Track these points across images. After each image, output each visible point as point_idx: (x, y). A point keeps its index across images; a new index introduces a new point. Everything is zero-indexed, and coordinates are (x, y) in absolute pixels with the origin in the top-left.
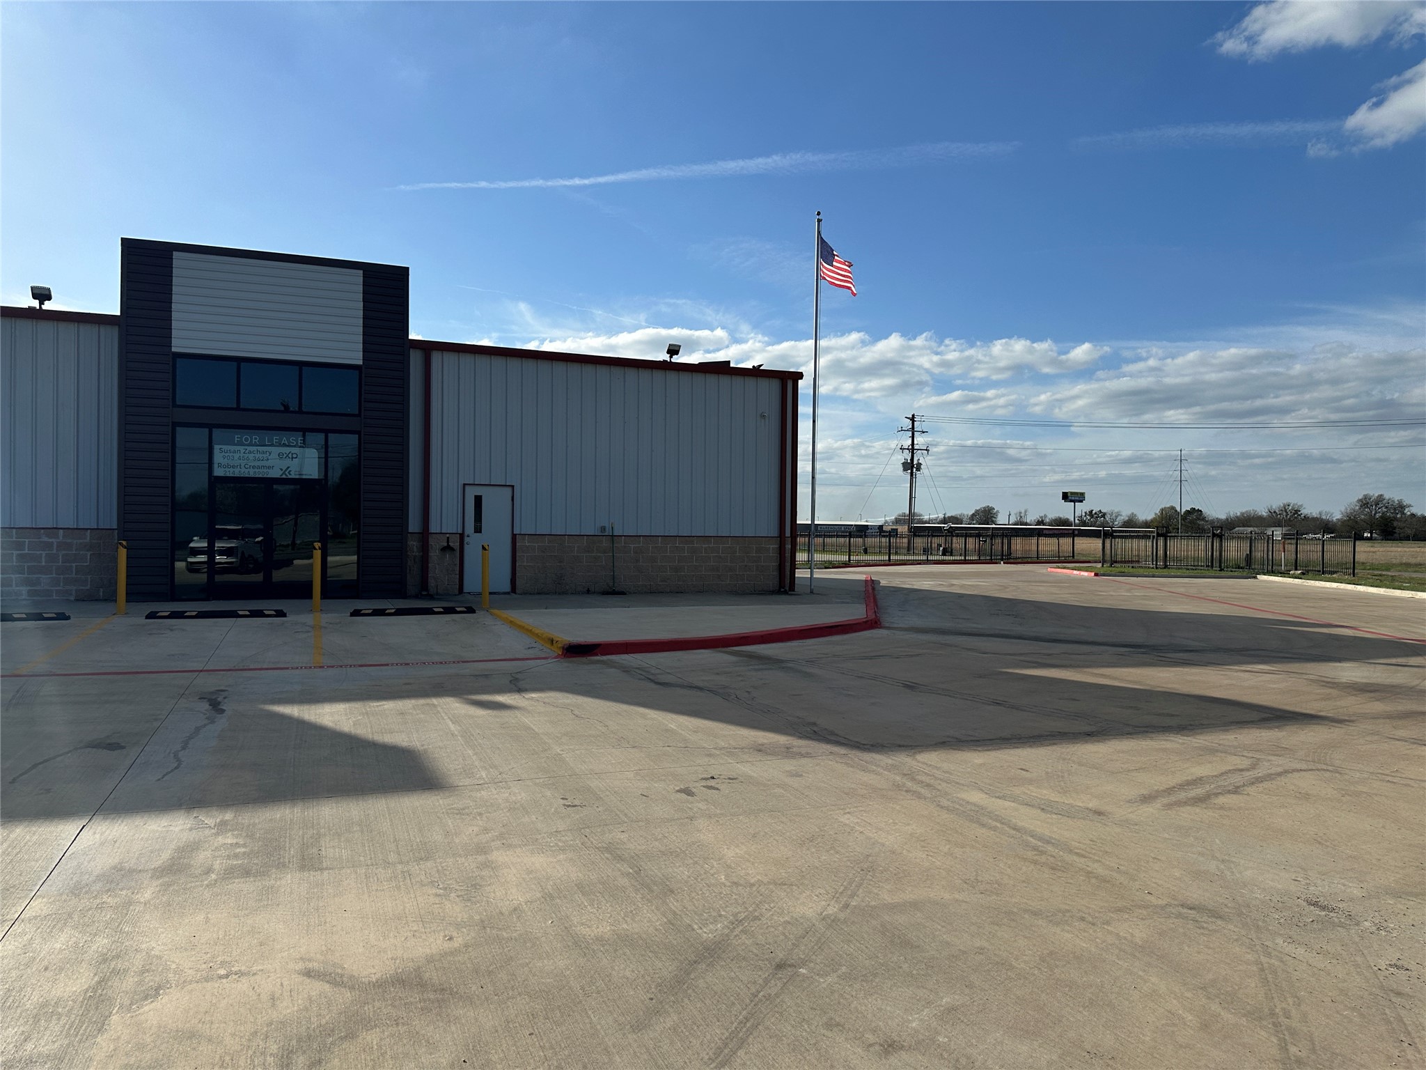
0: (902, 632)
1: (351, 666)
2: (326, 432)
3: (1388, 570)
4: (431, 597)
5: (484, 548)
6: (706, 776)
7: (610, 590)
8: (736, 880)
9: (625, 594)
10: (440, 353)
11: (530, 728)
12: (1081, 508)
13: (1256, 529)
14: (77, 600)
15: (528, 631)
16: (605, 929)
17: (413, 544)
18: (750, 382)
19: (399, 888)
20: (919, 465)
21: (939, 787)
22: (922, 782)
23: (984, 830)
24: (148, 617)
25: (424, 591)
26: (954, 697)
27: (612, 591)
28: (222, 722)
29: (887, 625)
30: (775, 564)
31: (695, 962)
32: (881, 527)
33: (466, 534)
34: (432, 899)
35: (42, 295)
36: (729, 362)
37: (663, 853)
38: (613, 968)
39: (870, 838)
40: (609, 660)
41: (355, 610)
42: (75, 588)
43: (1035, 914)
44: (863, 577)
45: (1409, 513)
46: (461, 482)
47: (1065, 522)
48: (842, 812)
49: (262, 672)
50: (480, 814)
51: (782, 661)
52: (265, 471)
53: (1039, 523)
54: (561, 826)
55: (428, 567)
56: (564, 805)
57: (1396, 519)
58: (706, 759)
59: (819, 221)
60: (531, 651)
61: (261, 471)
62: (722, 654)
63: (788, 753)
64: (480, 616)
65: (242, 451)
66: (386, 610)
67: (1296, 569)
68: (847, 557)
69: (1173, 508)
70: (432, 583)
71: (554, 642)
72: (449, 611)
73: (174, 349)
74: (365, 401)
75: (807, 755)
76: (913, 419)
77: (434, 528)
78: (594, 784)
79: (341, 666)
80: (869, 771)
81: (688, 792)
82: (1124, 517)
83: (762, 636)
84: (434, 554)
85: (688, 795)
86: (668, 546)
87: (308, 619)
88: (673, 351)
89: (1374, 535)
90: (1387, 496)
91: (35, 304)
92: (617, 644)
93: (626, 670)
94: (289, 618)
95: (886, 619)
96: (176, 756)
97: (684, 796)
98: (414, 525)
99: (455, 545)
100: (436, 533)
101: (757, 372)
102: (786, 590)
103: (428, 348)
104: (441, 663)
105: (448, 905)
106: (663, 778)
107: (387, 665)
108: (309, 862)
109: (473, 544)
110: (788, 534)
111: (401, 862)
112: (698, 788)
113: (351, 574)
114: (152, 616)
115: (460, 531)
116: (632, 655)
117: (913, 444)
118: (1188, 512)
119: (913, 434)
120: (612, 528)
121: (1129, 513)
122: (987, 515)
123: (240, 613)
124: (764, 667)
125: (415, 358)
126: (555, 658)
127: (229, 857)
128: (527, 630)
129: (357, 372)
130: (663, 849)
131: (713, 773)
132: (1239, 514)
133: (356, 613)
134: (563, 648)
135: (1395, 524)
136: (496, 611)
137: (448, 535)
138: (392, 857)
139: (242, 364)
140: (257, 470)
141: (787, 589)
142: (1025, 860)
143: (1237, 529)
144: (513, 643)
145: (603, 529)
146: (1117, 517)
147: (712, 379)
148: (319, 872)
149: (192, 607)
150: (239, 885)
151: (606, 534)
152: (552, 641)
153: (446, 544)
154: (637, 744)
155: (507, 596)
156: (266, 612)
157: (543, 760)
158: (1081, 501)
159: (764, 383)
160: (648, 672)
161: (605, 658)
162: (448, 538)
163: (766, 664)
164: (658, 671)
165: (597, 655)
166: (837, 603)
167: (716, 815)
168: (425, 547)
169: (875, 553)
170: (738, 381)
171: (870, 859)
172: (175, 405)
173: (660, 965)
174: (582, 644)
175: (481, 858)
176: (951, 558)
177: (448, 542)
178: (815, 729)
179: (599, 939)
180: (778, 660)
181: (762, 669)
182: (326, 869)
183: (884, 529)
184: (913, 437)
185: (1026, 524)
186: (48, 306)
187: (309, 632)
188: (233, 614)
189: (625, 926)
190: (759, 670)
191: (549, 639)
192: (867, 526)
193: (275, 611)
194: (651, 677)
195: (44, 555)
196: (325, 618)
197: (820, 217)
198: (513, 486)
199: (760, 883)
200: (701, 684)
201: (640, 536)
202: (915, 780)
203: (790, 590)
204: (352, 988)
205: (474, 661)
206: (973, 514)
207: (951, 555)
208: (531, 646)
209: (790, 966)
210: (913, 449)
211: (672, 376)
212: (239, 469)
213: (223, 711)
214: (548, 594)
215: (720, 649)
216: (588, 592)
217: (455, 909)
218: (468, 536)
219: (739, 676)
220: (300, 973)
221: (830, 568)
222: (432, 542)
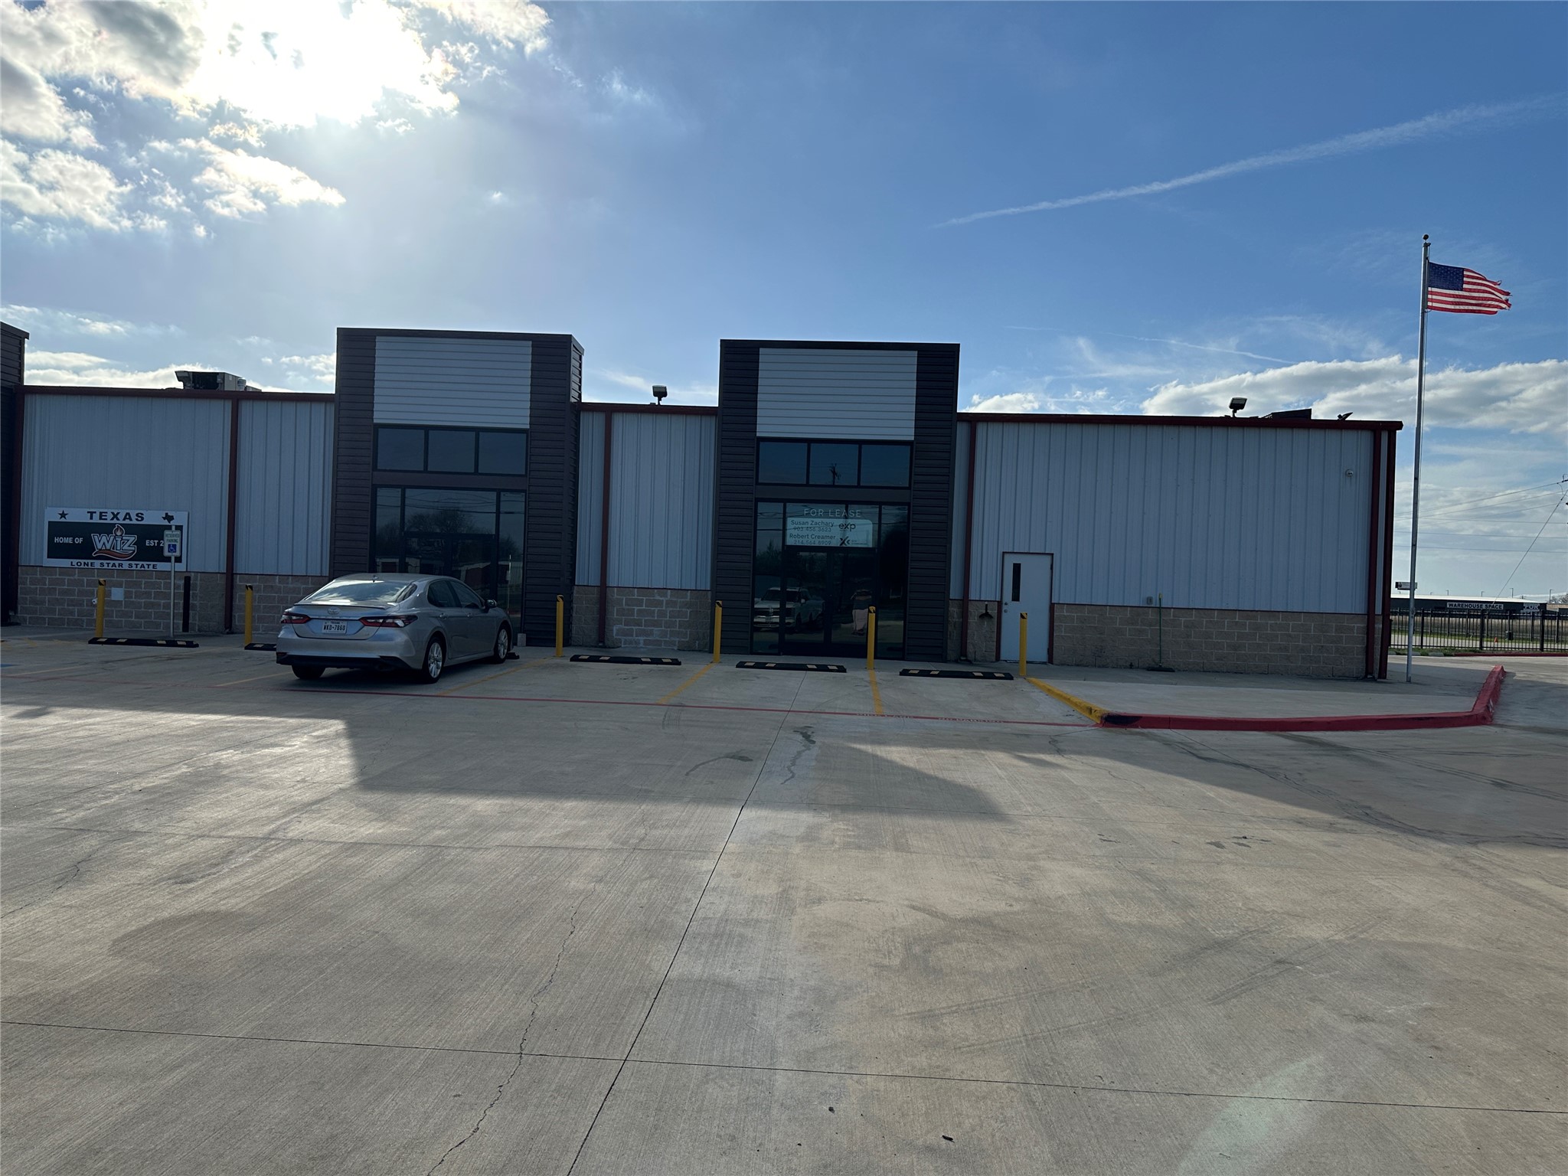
0: (1517, 732)
1: (907, 717)
2: (880, 504)
4: (969, 662)
5: (1022, 617)
6: (1238, 836)
7: (1156, 667)
8: (1252, 907)
9: (1173, 671)
10: (985, 424)
11: (1070, 781)
15: (1067, 700)
16: (1133, 920)
17: (954, 610)
18: (1333, 436)
19: (969, 872)
21: (1494, 871)
22: (1475, 865)
23: (1527, 908)
24: (738, 666)
25: (963, 657)
26: (1553, 798)
27: (1159, 668)
28: (815, 751)
29: (1499, 722)
30: (1360, 646)
31: (1206, 948)
32: (1543, 606)
33: (1004, 602)
34: (994, 882)
35: (660, 393)
36: (1309, 411)
37: (1187, 882)
38: (1137, 942)
39: (1397, 898)
40: (1149, 732)
41: (904, 670)
42: (678, 639)
44: (1490, 668)
46: (1001, 550)
48: (1374, 877)
49: (836, 715)
50: (1028, 835)
51: (1348, 749)
52: (828, 540)
54: (1098, 853)
55: (967, 633)
56: (1101, 839)
58: (1242, 824)
59: (1426, 245)
60: (1069, 718)
61: (824, 540)
62: (1278, 737)
63: (1331, 827)
64: (1017, 682)
65: (810, 523)
66: (931, 671)
68: (1478, 643)
70: (970, 649)
71: (1093, 711)
72: (988, 676)
73: (758, 435)
74: (915, 475)
75: (1352, 832)
77: (973, 596)
78: (1128, 828)
79: (899, 716)
80: (1416, 851)
81: (1218, 845)
83: (1329, 723)
84: (973, 620)
85: (1218, 847)
86: (1226, 621)
87: (862, 674)
88: (1237, 405)
91: (655, 400)
92: (1159, 718)
93: (1167, 743)
94: (849, 674)
95: (1501, 716)
96: (789, 770)
97: (1214, 847)
98: (955, 592)
99: (993, 612)
100: (975, 600)
101: (1342, 424)
102: (1374, 677)
103: (975, 420)
104: (984, 721)
105: (1007, 887)
106: (1196, 832)
107: (937, 719)
108: (900, 847)
109: (1012, 611)
110: (1378, 610)
111: (968, 857)
112: (1228, 843)
113: (897, 638)
114: (741, 665)
115: (998, 599)
116: (1175, 730)
120: (1160, 599)
123: (809, 666)
124: (1324, 753)
125: (963, 430)
126: (1093, 726)
127: (844, 836)
128: (1065, 698)
129: (908, 448)
130: (1188, 879)
131: (1246, 835)
133: (905, 673)
134: (1102, 717)
136: (1032, 679)
137: (986, 603)
138: (962, 853)
139: (812, 444)
140: (821, 540)
141: (1376, 676)
144: (1052, 709)
145: (1150, 600)
147: (1284, 435)
148: (909, 854)
149: (772, 660)
150: (853, 853)
151: (1152, 606)
152: (1090, 710)
153: (984, 612)
154: (1172, 805)
155: (1043, 666)
156: (830, 667)
157: (1082, 806)
159: (1350, 436)
160: (1191, 747)
161: (1145, 731)
162: (987, 605)
163: (1328, 750)
164: (1201, 747)
165: (1137, 727)
166: (1438, 694)
167: (1242, 864)
168: (964, 614)
169: (1523, 640)
170: (1317, 435)
171: (1390, 912)
172: (757, 483)
173: (1176, 946)
174: (1123, 715)
175: (1031, 863)
177: (986, 609)
178: (1368, 811)
179: (1129, 925)
180: (1342, 747)
181: (1322, 755)
182: (914, 852)
183: (1549, 608)
186: (664, 402)
187: (866, 686)
188: (803, 668)
189: (1149, 920)
190: (1318, 755)
191: (1087, 708)
192: (1521, 605)
193: (837, 666)
194: (1195, 752)
195: (656, 611)
196: (880, 676)
197: (1428, 241)
198: (1052, 554)
199: (1274, 912)
200: (1247, 763)
201: (1192, 609)
202: (1468, 862)
203: (1380, 677)
204: (944, 920)
205: (1014, 722)
208: (1069, 713)
209: (1288, 963)
211: (1235, 433)
212: (806, 539)
213: (814, 742)
214: (1087, 666)
215: (1277, 733)
216: (1131, 666)
217: (1013, 890)
218: (1006, 604)
219: (1294, 759)
220: (908, 906)
221: (1452, 656)
222: (971, 608)
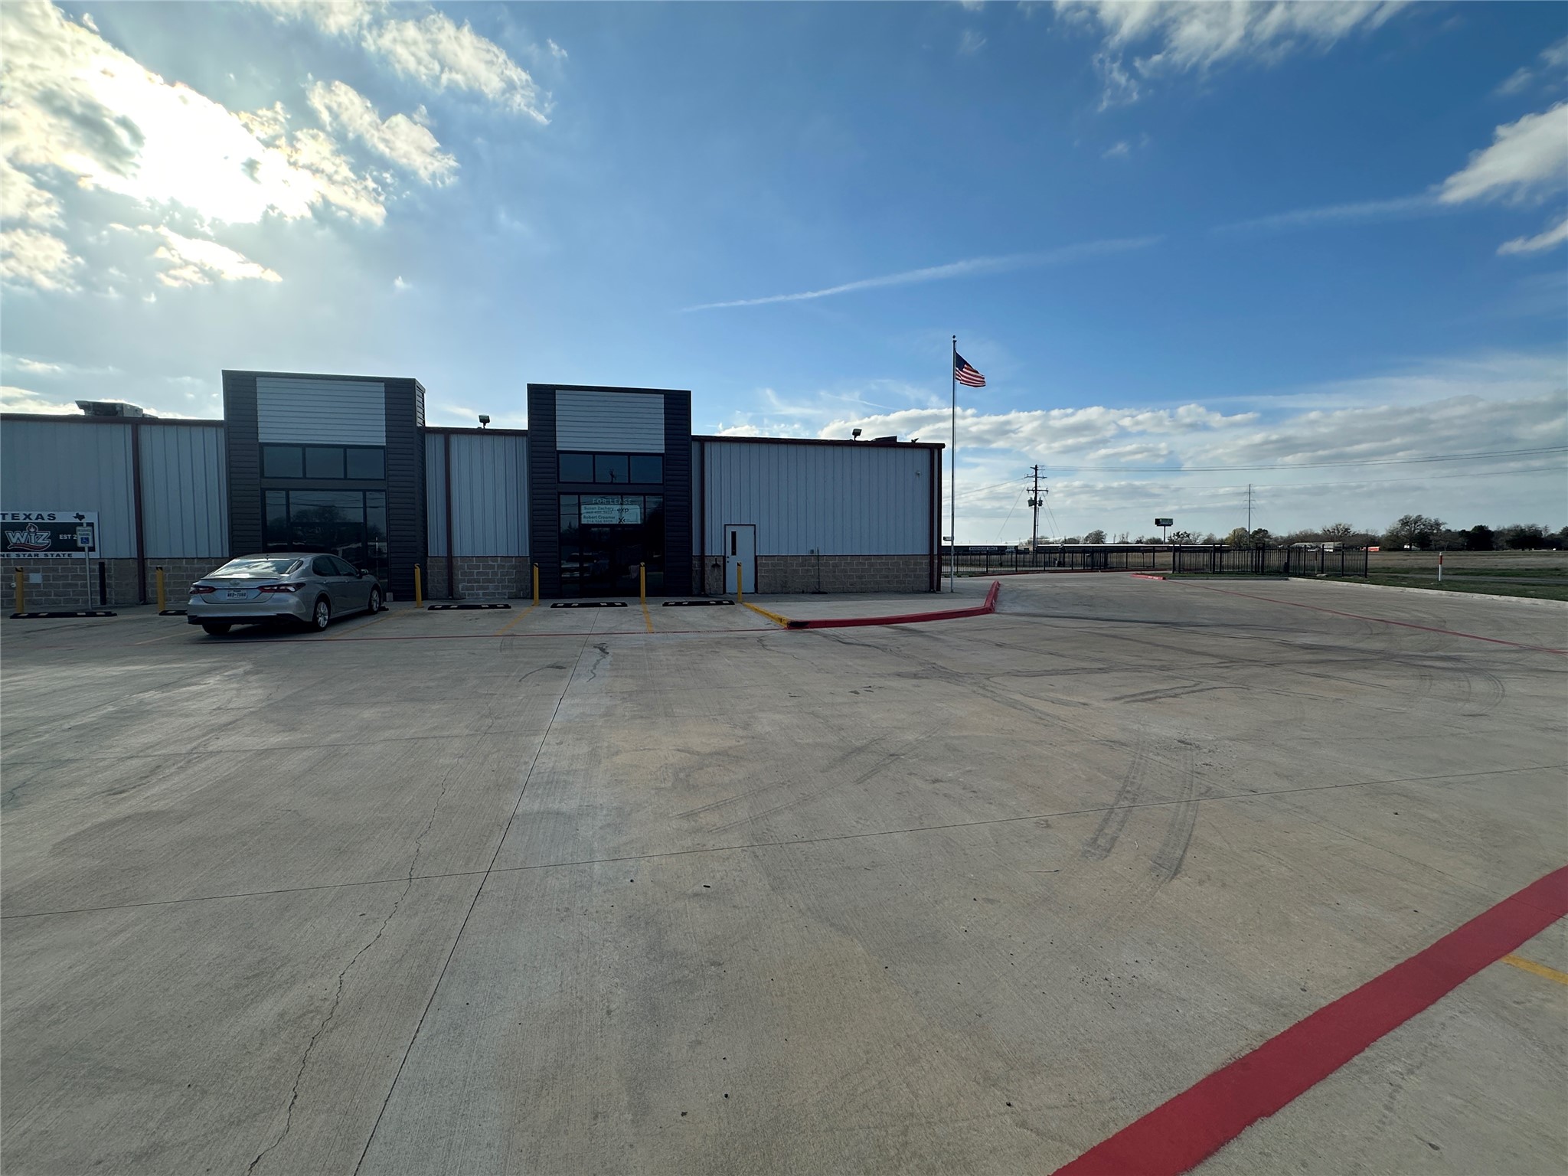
0: (1006, 616)
1: (669, 632)
2: (644, 495)
3: (1408, 573)
4: (706, 596)
5: (738, 564)
6: (866, 686)
8: (875, 726)
9: (827, 593)
10: (710, 443)
11: (770, 664)
12: (1171, 531)
13: (1311, 544)
14: (509, 598)
16: (810, 741)
17: (696, 562)
18: (909, 451)
19: (712, 724)
20: (1041, 501)
21: (998, 692)
23: (1014, 710)
24: (552, 607)
25: (702, 591)
26: (1024, 651)
27: (818, 591)
28: (609, 658)
29: (998, 611)
30: (927, 573)
31: (851, 753)
32: (1016, 547)
33: (727, 556)
34: (728, 729)
35: (485, 420)
36: (896, 437)
37: (840, 716)
38: (813, 753)
39: (951, 712)
40: (815, 631)
42: (507, 591)
43: (1027, 742)
44: (992, 582)
45: (1444, 529)
46: (723, 524)
47: (1158, 541)
48: (938, 702)
49: (622, 635)
50: (747, 698)
51: (922, 632)
52: (610, 520)
53: (1138, 542)
54: (788, 704)
55: (704, 577)
56: (790, 696)
57: (1432, 534)
58: (868, 679)
59: (955, 342)
60: (768, 626)
61: (608, 520)
62: (885, 628)
63: (916, 677)
64: (737, 606)
65: (597, 508)
66: (683, 602)
67: (1323, 573)
68: (986, 569)
69: (1243, 529)
70: (707, 587)
71: (783, 620)
72: (719, 603)
73: (557, 449)
74: (667, 475)
75: (927, 678)
76: (1036, 469)
77: (707, 553)
78: (805, 688)
79: (664, 632)
81: (856, 692)
82: (1204, 536)
83: (912, 618)
84: (708, 569)
86: (854, 562)
87: (641, 607)
88: (857, 433)
89: (1413, 547)
90: (1424, 516)
91: (481, 425)
92: (820, 621)
93: (825, 636)
94: (629, 607)
95: (998, 608)
96: (592, 672)
97: (853, 694)
98: (696, 551)
99: (721, 563)
100: (709, 556)
101: (914, 445)
102: (934, 590)
103: (703, 440)
104: (717, 631)
105: (736, 730)
106: (843, 686)
107: (688, 632)
108: (668, 714)
109: (732, 562)
110: (936, 552)
111: (712, 715)
112: (861, 691)
113: (660, 582)
114: (554, 606)
115: (723, 554)
116: (829, 628)
117: (1036, 487)
118: (1256, 532)
119: (1036, 479)
120: (818, 551)
121: (1208, 533)
122: (1098, 537)
123: (602, 604)
125: (695, 446)
126: (783, 629)
127: (631, 711)
128: (766, 614)
129: (661, 458)
130: (840, 714)
131: (870, 685)
132: (1298, 533)
133: (666, 604)
134: (788, 624)
135: (1431, 537)
136: (746, 603)
137: (716, 557)
138: (707, 713)
139: (596, 456)
140: (605, 520)
142: (1032, 722)
143: (1296, 544)
144: (758, 621)
145: (812, 551)
146: (1198, 537)
147: (883, 451)
148: (674, 718)
149: (575, 601)
150: (638, 721)
151: (814, 555)
152: (781, 620)
153: (715, 563)
155: (752, 595)
156: (616, 604)
157: (778, 677)
158: (1170, 525)
159: (918, 452)
160: (838, 637)
161: (812, 630)
162: (716, 559)
163: (912, 633)
164: (844, 637)
165: (808, 628)
166: (967, 598)
167: (869, 702)
168: (702, 565)
169: (1008, 566)
170: (900, 451)
171: (948, 720)
172: (559, 482)
173: (835, 753)
174: (799, 621)
175: (750, 715)
176: (1064, 569)
177: (716, 561)
179: (808, 744)
180: (920, 631)
181: (909, 636)
182: (677, 716)
184: (1036, 482)
185: (1128, 543)
186: (488, 426)
187: (641, 614)
188: (598, 605)
189: (819, 740)
190: (907, 636)
191: (779, 619)
192: (1005, 547)
193: (620, 603)
194: (840, 640)
195: (490, 572)
196: (650, 607)
197: (955, 339)
198: (755, 525)
199: (888, 727)
200: (869, 644)
201: (836, 556)
203: (937, 590)
204: (698, 755)
205: (737, 631)
206: (1087, 537)
207: (1064, 567)
208: (769, 623)
209: (896, 755)
210: (1036, 490)
211: (856, 450)
212: (595, 519)
213: (608, 653)
214: (778, 593)
215: (885, 625)
216: (803, 592)
217: (740, 732)
218: (728, 558)
219: (894, 639)
220: (674, 750)
221: (973, 577)
222: (706, 561)
